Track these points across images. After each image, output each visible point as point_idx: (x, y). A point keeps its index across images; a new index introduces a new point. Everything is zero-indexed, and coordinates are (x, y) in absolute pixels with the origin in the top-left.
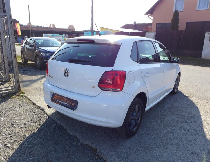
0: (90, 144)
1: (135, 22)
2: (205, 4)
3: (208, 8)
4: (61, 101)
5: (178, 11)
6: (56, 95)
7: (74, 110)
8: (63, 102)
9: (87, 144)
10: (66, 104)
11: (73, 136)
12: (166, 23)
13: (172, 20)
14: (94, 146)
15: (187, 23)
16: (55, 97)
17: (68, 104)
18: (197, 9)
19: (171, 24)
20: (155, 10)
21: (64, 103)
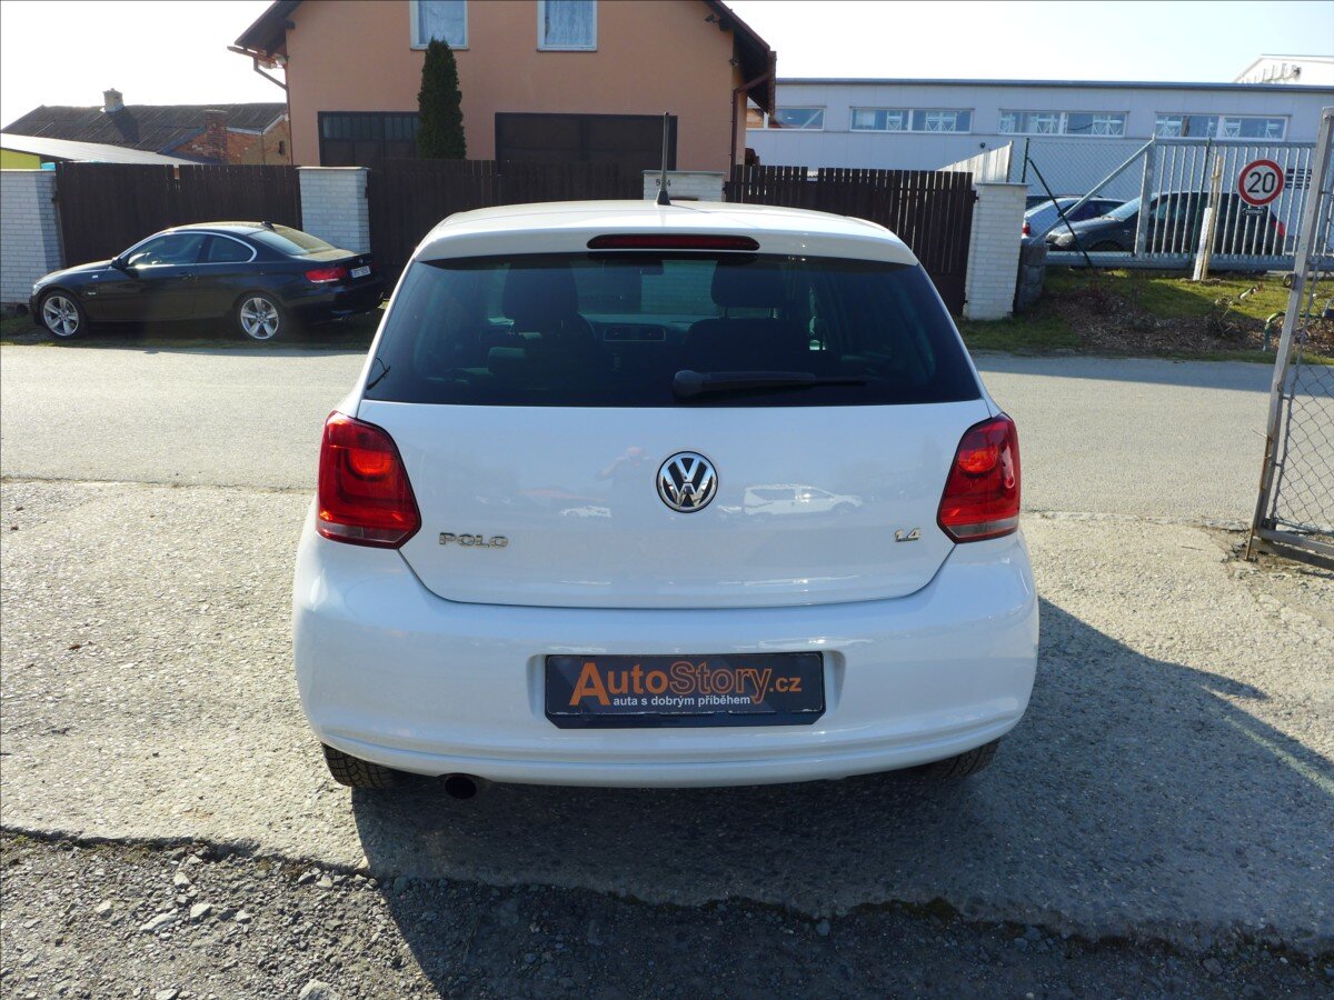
0: (881, 896)
1: (113, 96)
2: (572, 22)
3: (593, 46)
4: (669, 693)
5: (452, 46)
6: (589, 670)
7: (810, 719)
8: (690, 701)
9: (860, 901)
10: (722, 701)
11: (722, 907)
12: (382, 115)
13: (422, 98)
14: (915, 894)
15: (500, 118)
16: (590, 684)
17: (746, 700)
18: (541, 45)
19: (416, 120)
20: (292, 26)
21: (702, 702)
